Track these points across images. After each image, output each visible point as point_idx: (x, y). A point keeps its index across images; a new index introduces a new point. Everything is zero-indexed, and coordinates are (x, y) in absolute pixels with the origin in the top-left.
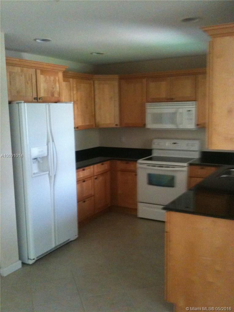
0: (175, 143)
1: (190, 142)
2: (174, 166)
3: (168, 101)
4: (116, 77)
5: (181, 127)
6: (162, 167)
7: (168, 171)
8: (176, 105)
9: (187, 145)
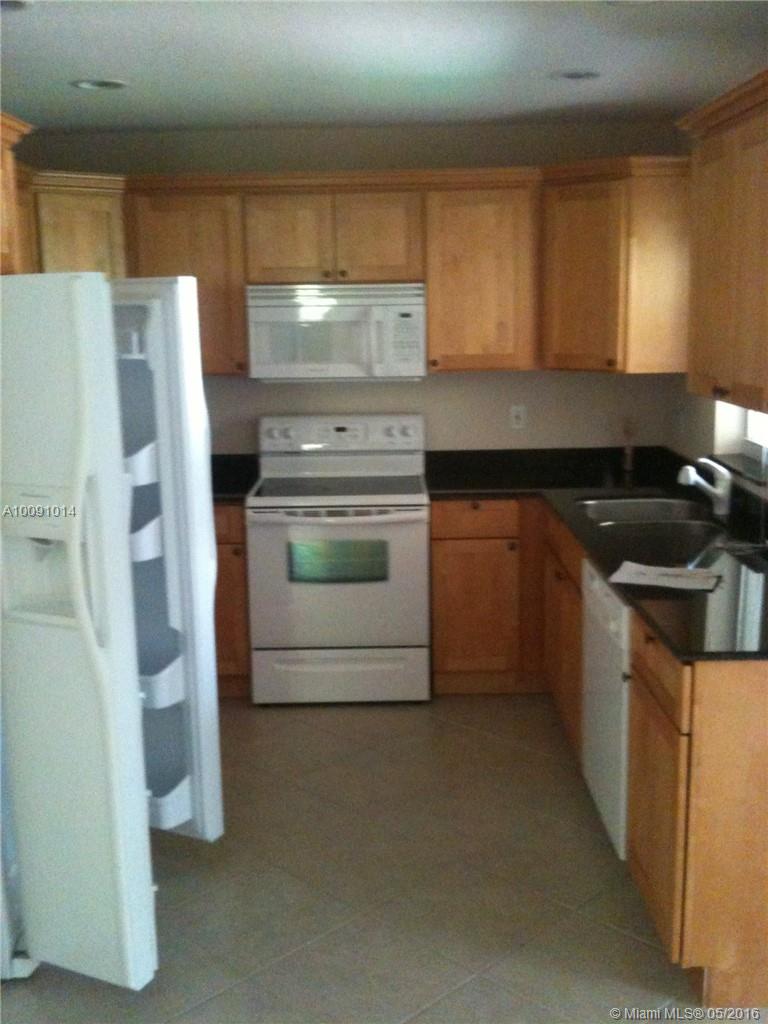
0: (340, 429)
1: (395, 423)
2: (383, 510)
3: (329, 280)
4: (118, 181)
5: (379, 371)
6: (342, 514)
7: (365, 525)
8: (371, 293)
9: (388, 432)
